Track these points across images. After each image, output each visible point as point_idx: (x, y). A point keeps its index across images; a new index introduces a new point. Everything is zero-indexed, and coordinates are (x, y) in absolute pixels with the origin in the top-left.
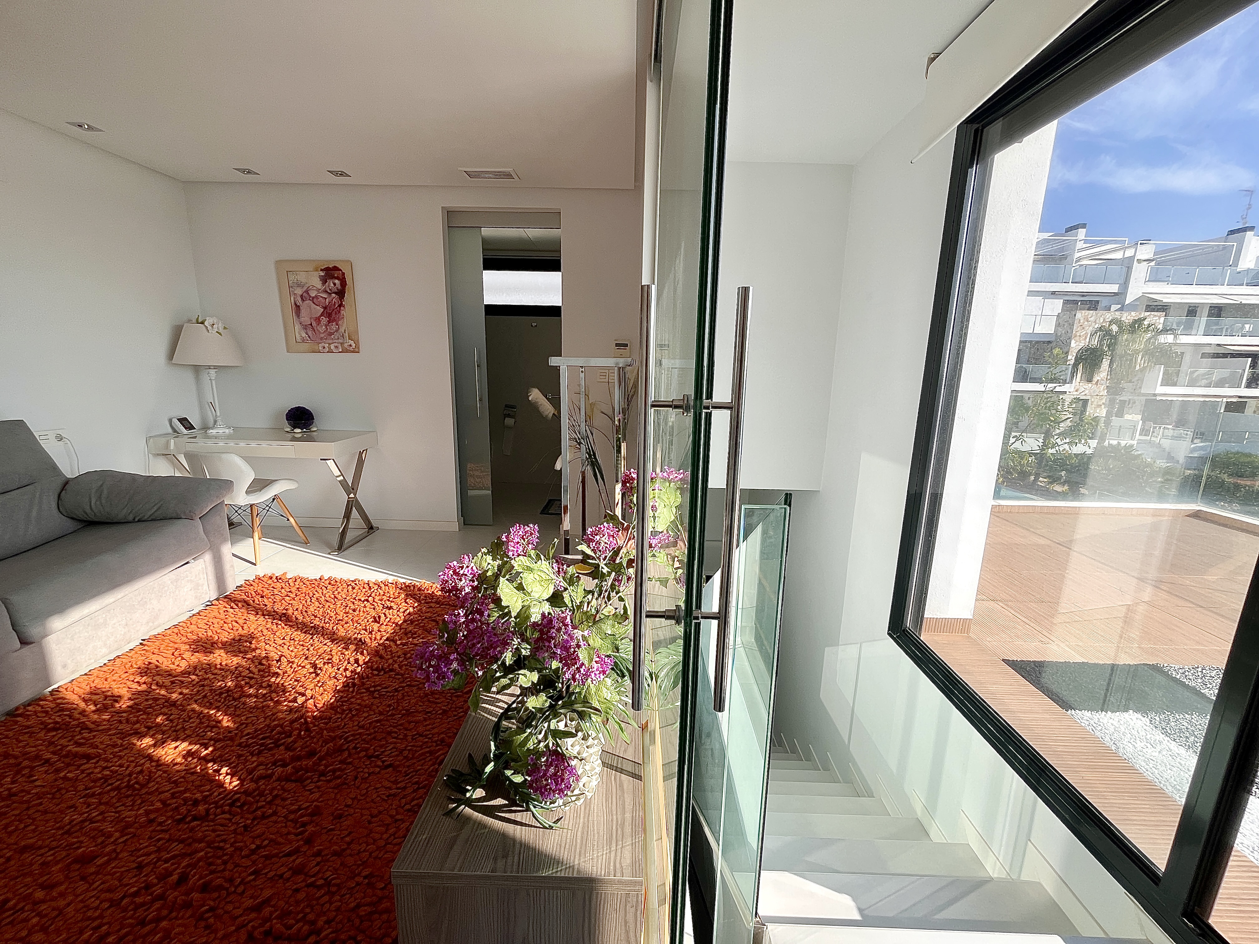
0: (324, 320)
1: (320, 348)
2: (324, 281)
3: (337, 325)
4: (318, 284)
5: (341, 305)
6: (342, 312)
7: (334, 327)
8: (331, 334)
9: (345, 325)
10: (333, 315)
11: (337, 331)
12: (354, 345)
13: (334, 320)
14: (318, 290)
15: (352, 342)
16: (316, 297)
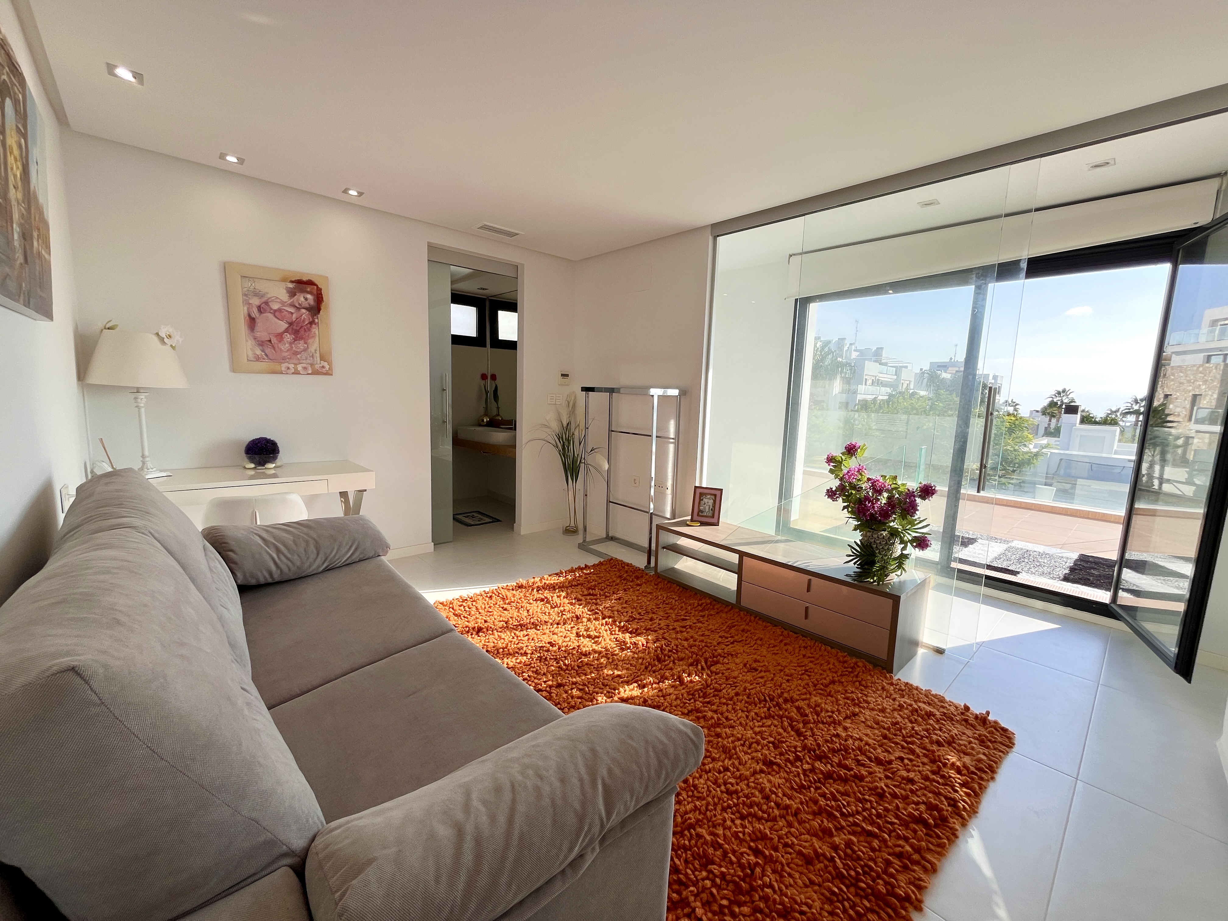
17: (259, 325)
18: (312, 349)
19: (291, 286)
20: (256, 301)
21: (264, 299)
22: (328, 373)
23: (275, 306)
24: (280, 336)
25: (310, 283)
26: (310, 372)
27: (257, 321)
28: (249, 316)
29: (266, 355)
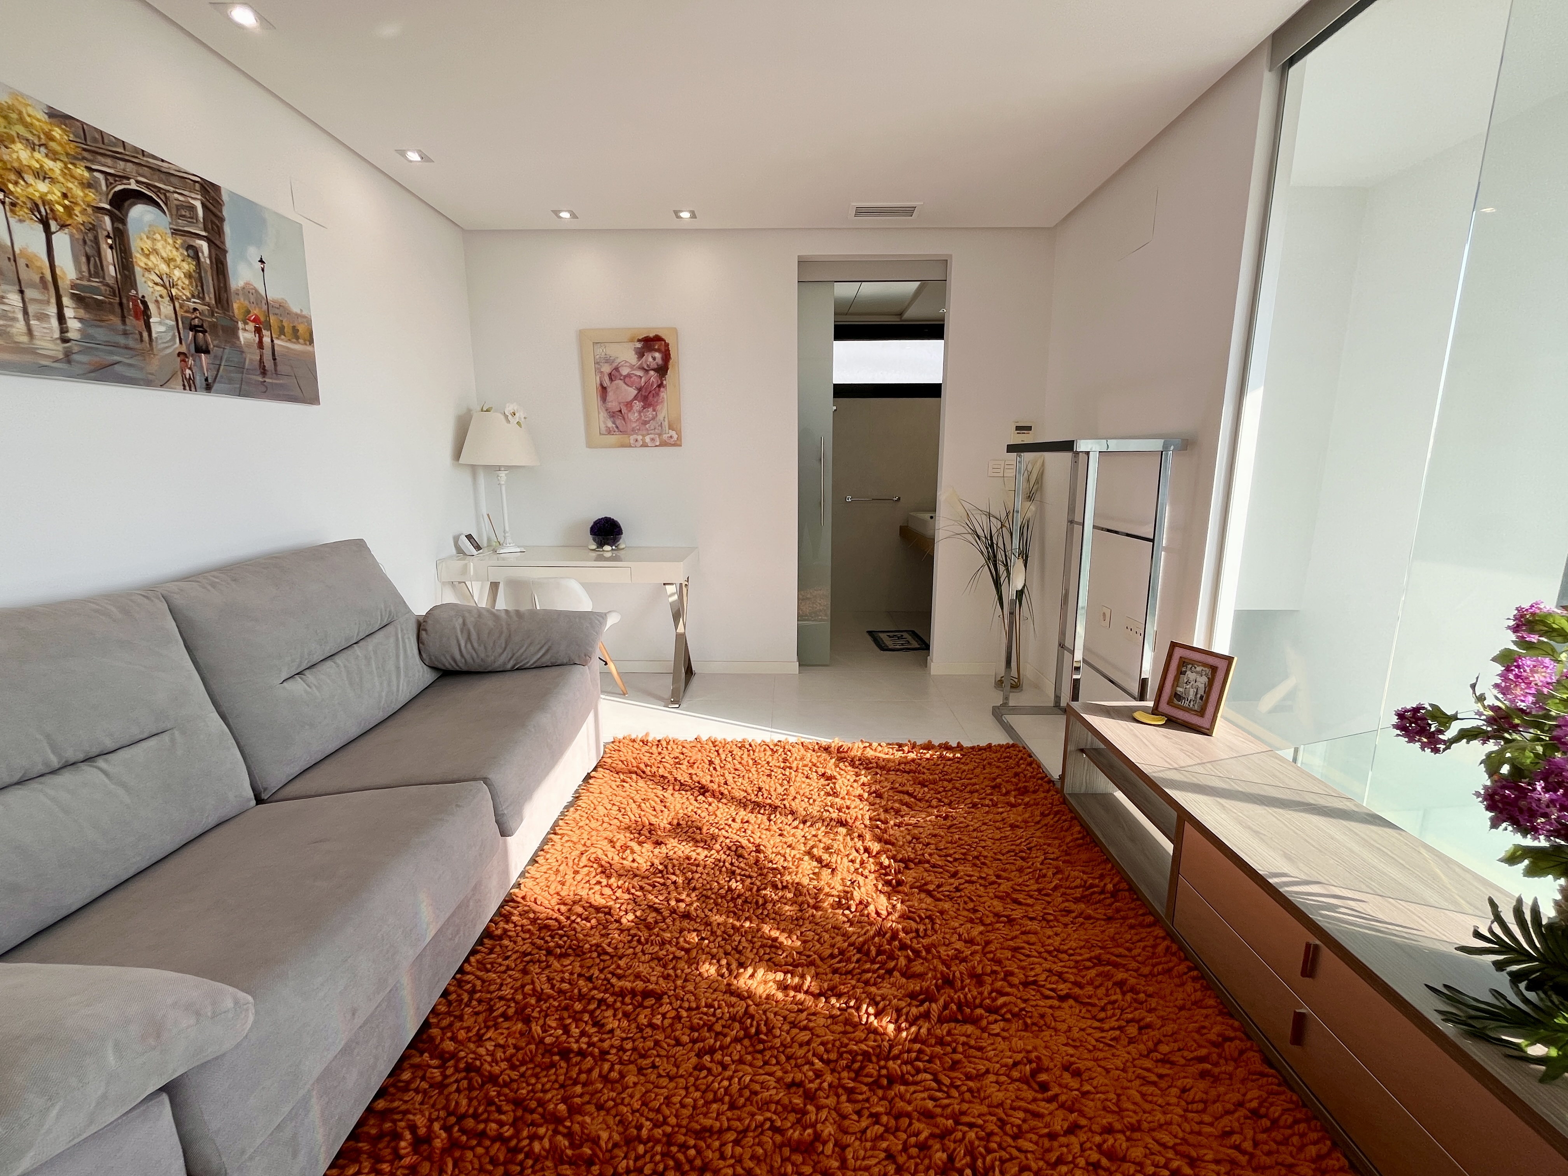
0: (638, 405)
1: (632, 442)
2: (641, 354)
3: (654, 410)
4: (632, 358)
5: (660, 386)
6: (662, 394)
7: (650, 413)
8: (645, 423)
9: (663, 412)
10: (651, 398)
11: (653, 419)
12: (675, 436)
13: (650, 405)
14: (632, 367)
15: (673, 433)
16: (629, 376)
17: (611, 396)
18: (660, 417)
19: (639, 345)
20: (607, 369)
21: (615, 365)
22: (677, 444)
23: (625, 371)
24: (629, 405)
25: (658, 338)
26: (658, 444)
27: (608, 390)
28: (601, 385)
29: (617, 427)
